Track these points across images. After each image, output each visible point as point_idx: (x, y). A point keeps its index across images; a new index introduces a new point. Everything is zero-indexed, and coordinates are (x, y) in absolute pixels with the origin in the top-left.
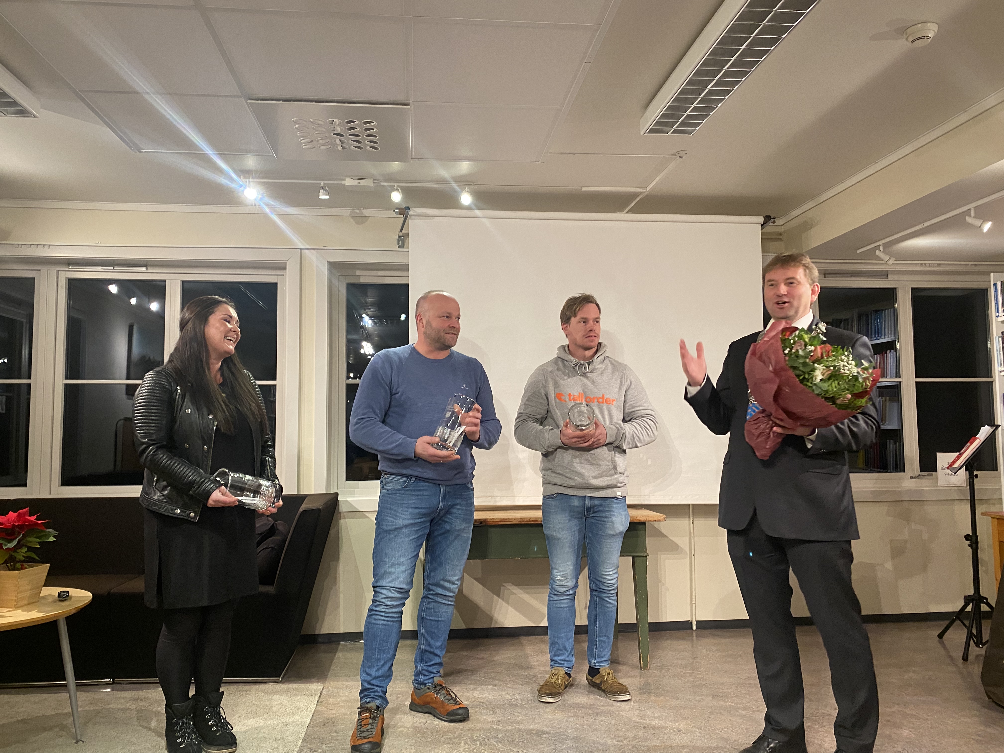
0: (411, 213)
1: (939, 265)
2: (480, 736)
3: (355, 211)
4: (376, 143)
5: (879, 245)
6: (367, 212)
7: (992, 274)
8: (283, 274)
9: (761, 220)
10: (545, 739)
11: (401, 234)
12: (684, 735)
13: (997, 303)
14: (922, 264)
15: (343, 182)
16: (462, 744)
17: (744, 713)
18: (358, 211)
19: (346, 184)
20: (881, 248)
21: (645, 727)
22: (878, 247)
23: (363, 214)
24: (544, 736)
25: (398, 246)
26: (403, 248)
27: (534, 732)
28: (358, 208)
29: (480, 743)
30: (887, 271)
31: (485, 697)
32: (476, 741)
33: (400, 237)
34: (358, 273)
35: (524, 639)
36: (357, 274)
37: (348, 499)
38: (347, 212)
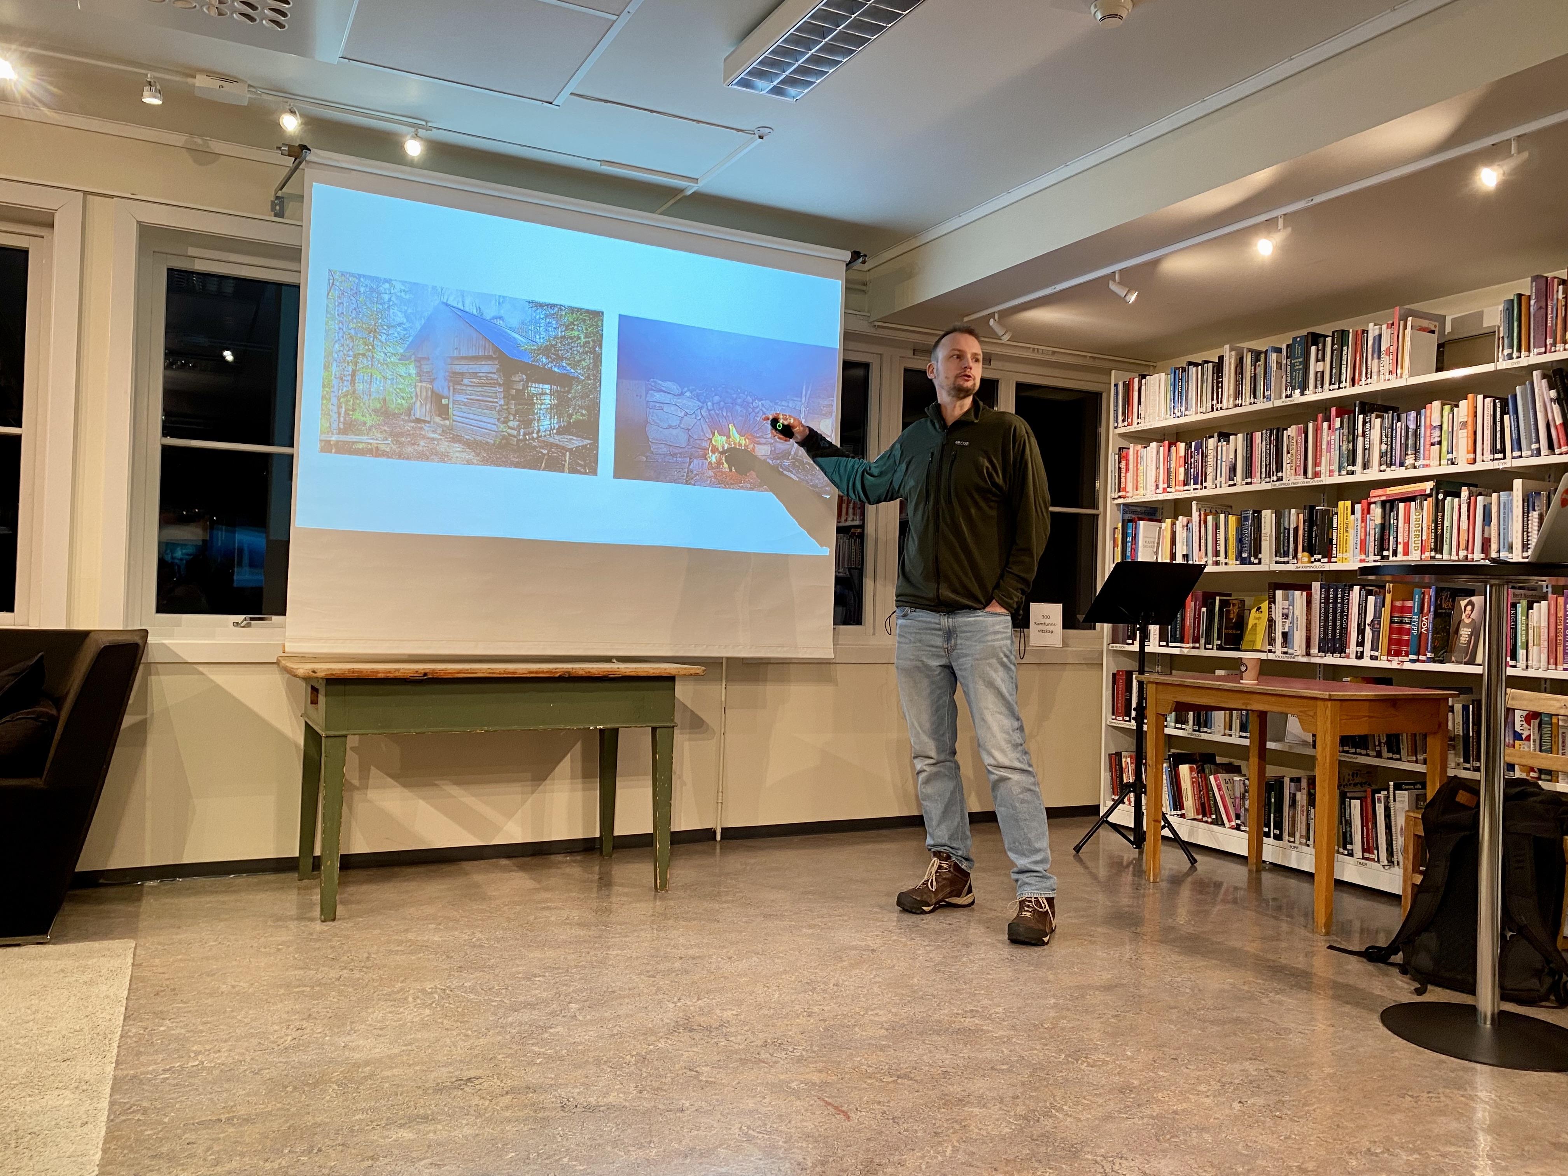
0: (310, 157)
1: (1054, 352)
2: (436, 988)
3: (195, 140)
4: (284, 15)
5: (994, 313)
6: (218, 146)
7: (1113, 372)
8: (42, 234)
9: (847, 256)
10: (539, 983)
11: (279, 194)
12: (737, 963)
13: (1116, 411)
14: (1034, 349)
15: (190, 80)
16: (410, 999)
17: (810, 931)
18: (199, 141)
19: (197, 85)
20: (996, 317)
21: (681, 958)
22: (992, 315)
23: (209, 147)
24: (537, 979)
25: (273, 213)
26: (283, 217)
27: (520, 976)
28: (200, 136)
29: (439, 995)
30: (991, 354)
31: (428, 940)
32: (431, 993)
33: (277, 198)
34: (192, 251)
35: (466, 865)
36: (189, 254)
37: (164, 642)
38: (178, 139)
